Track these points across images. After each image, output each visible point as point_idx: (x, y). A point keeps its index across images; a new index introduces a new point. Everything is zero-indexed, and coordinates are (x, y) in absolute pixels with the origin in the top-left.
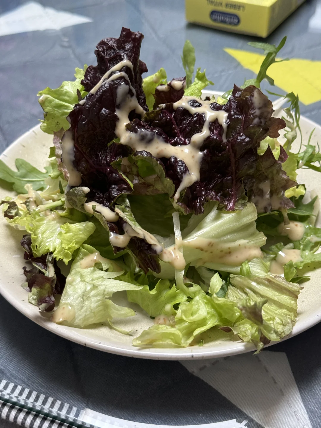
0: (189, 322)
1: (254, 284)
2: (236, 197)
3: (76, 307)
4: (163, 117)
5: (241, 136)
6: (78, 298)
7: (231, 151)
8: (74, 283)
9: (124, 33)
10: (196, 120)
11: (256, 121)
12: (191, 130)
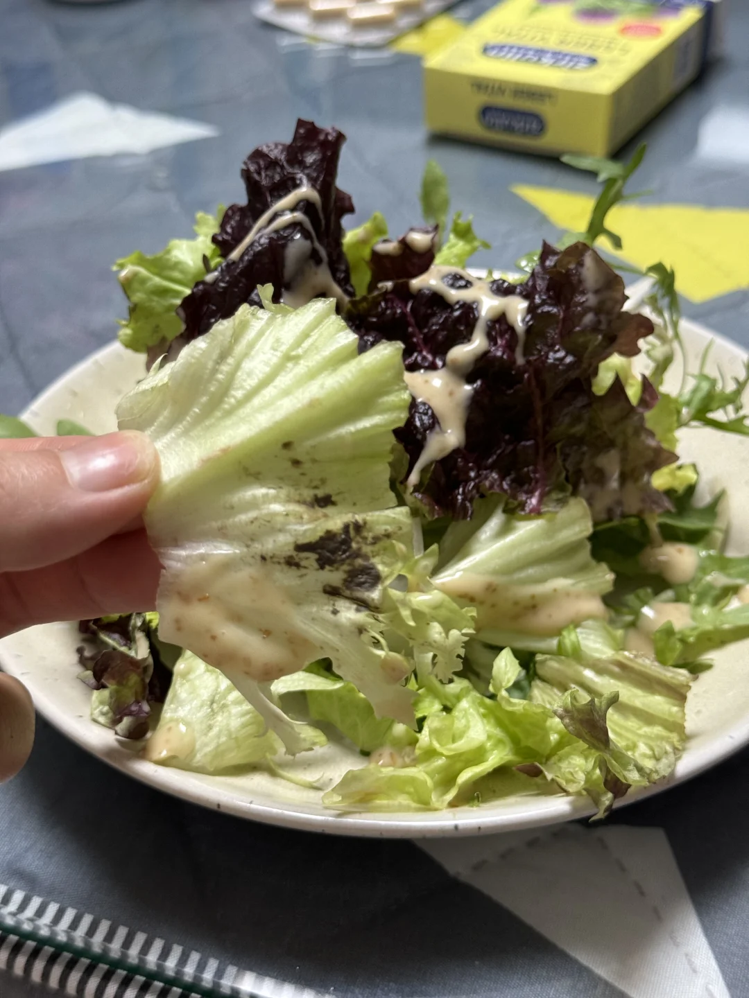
0: (447, 757)
1: (588, 674)
2: (546, 486)
3: (197, 727)
4: (387, 308)
5: (556, 352)
6: (202, 706)
7: (534, 383)
8: (191, 676)
9: (302, 131)
10: (459, 318)
11: (589, 318)
12: (447, 338)
